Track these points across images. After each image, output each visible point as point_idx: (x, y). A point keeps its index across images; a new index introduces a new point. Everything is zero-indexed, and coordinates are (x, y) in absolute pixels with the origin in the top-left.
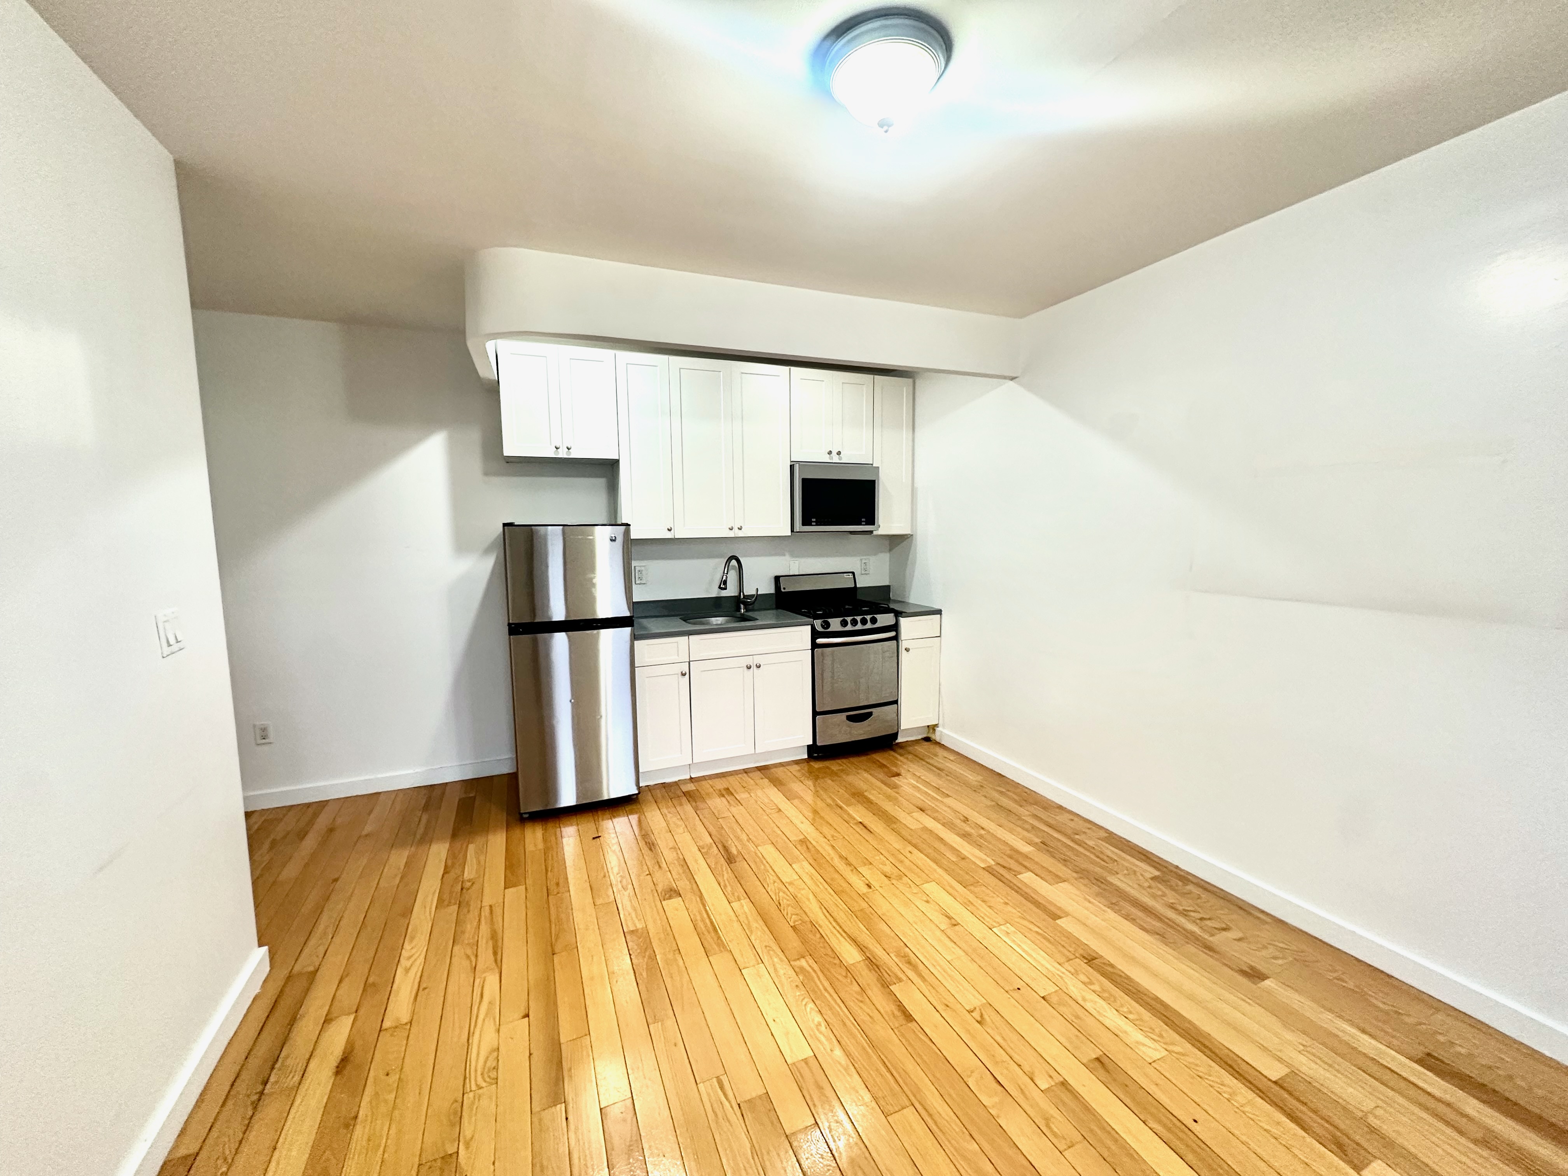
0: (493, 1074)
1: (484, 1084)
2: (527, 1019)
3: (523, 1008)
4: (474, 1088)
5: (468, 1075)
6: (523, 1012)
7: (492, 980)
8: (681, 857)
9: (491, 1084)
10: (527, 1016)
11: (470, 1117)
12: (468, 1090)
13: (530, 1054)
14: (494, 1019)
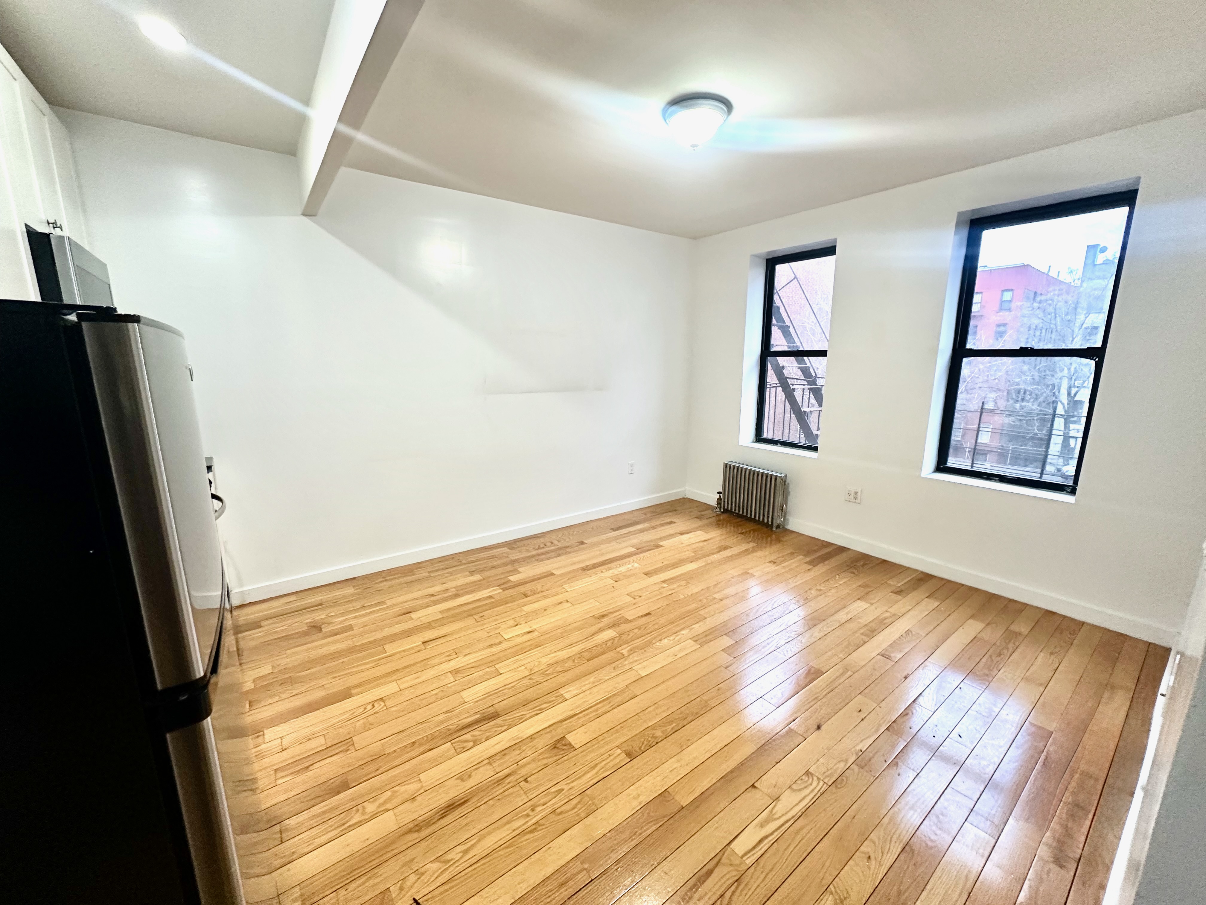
0: (805, 778)
1: (815, 778)
2: (755, 785)
3: (749, 794)
4: (821, 783)
5: (819, 794)
6: (754, 791)
7: (740, 847)
8: (487, 761)
9: (812, 774)
10: (753, 786)
11: (835, 770)
12: (825, 785)
13: (777, 763)
14: (773, 808)
